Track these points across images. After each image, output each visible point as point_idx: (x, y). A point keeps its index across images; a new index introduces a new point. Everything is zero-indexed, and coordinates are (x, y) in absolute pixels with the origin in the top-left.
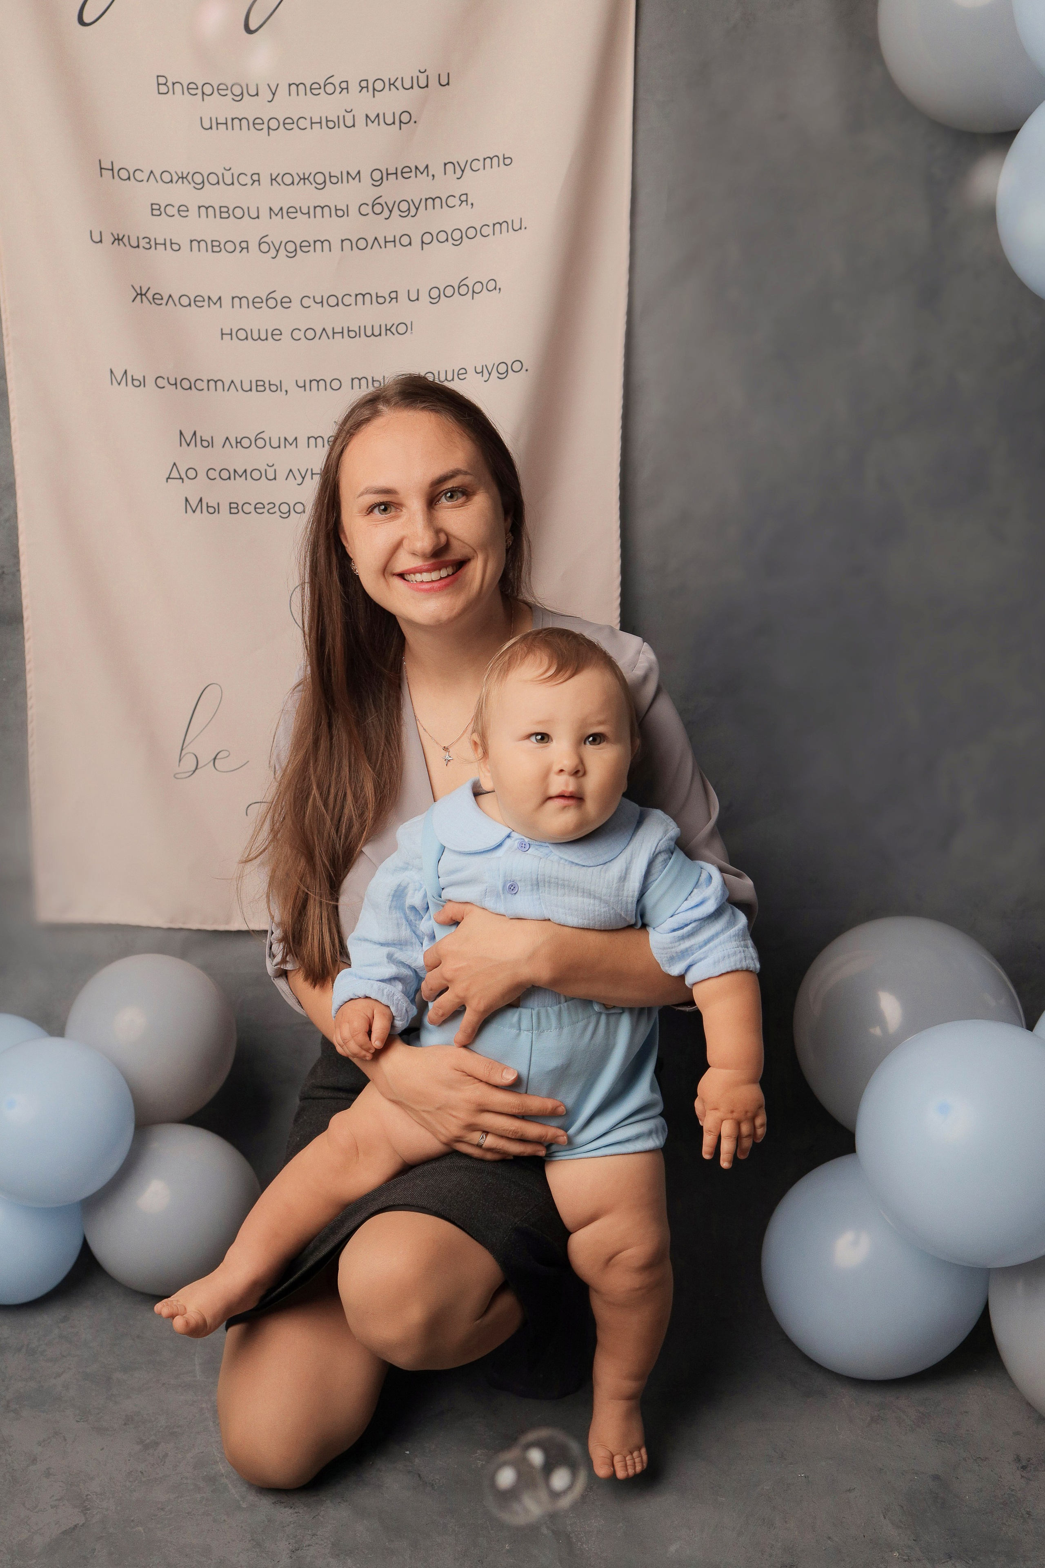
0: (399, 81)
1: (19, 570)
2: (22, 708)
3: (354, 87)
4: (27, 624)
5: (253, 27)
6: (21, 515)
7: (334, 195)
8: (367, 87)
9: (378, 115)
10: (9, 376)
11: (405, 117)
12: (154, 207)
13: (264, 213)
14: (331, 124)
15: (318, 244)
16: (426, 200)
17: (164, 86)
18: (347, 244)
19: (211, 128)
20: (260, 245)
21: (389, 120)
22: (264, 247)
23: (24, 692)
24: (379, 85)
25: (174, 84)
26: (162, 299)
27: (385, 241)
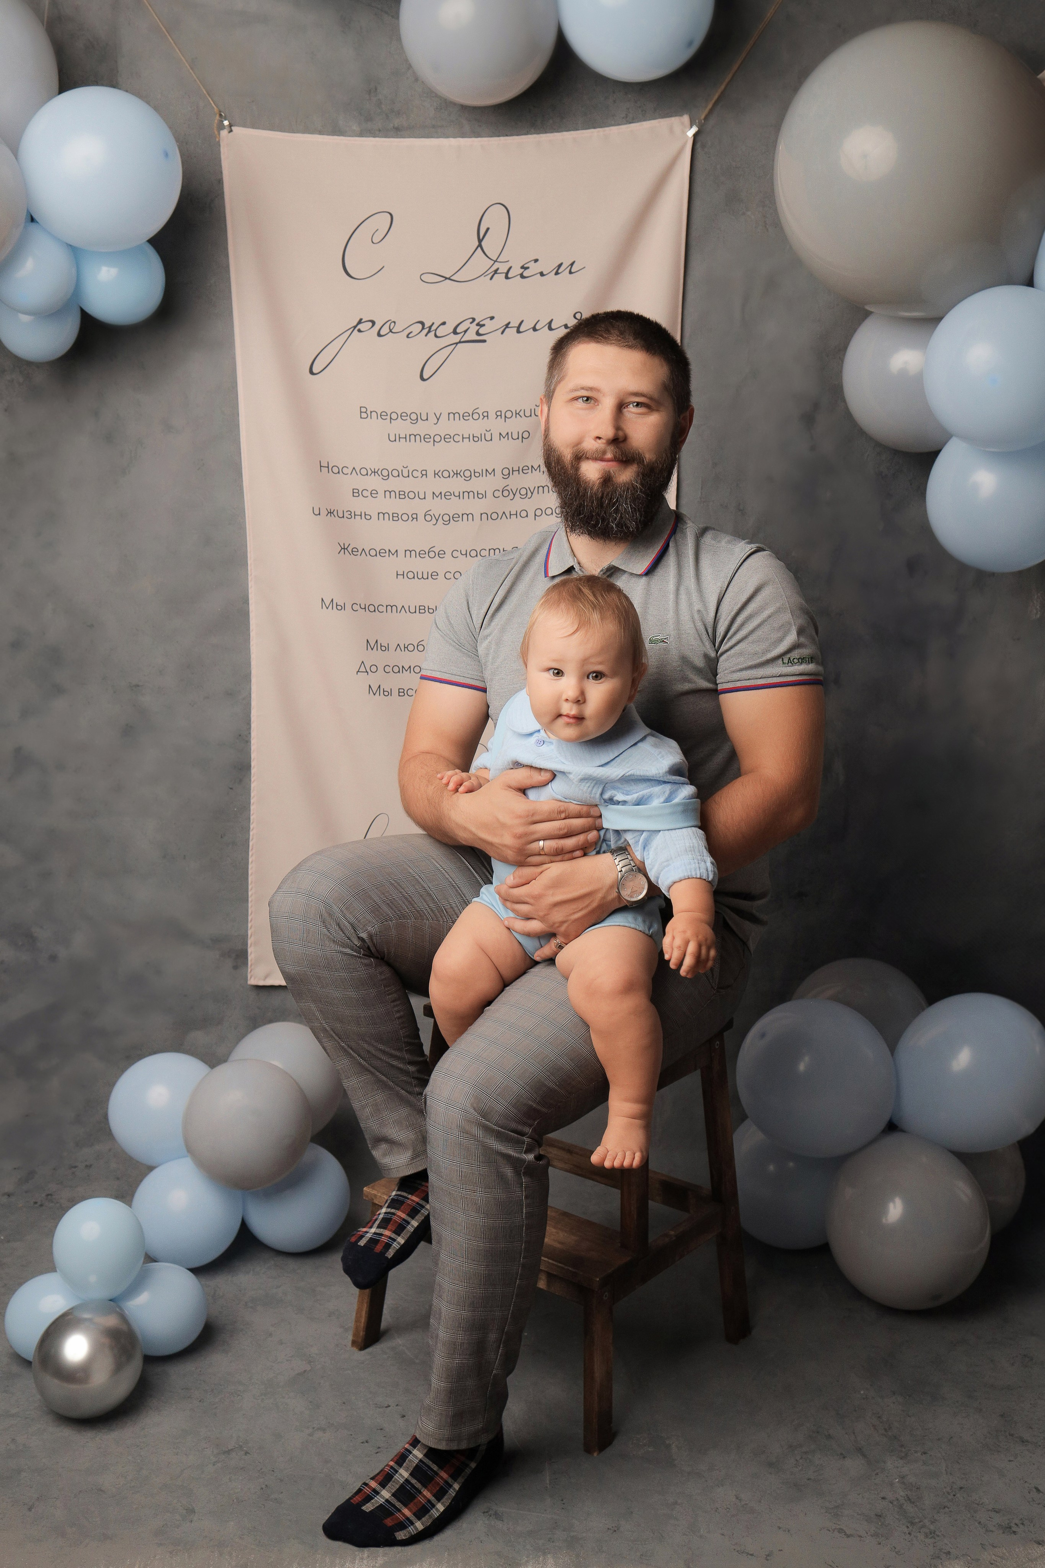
0: (523, 411)
1: (250, 733)
2: (246, 829)
3: (492, 415)
4: (253, 771)
5: (425, 377)
6: (253, 696)
7: (477, 485)
8: (501, 416)
9: (508, 433)
10: (250, 602)
11: (526, 435)
12: (355, 491)
13: (429, 496)
14: (476, 439)
15: (465, 516)
16: (538, 487)
17: (364, 413)
18: (484, 516)
19: (395, 440)
20: (425, 516)
21: (515, 436)
22: (429, 518)
23: (248, 819)
24: (509, 414)
25: (371, 412)
26: (358, 551)
27: (510, 515)
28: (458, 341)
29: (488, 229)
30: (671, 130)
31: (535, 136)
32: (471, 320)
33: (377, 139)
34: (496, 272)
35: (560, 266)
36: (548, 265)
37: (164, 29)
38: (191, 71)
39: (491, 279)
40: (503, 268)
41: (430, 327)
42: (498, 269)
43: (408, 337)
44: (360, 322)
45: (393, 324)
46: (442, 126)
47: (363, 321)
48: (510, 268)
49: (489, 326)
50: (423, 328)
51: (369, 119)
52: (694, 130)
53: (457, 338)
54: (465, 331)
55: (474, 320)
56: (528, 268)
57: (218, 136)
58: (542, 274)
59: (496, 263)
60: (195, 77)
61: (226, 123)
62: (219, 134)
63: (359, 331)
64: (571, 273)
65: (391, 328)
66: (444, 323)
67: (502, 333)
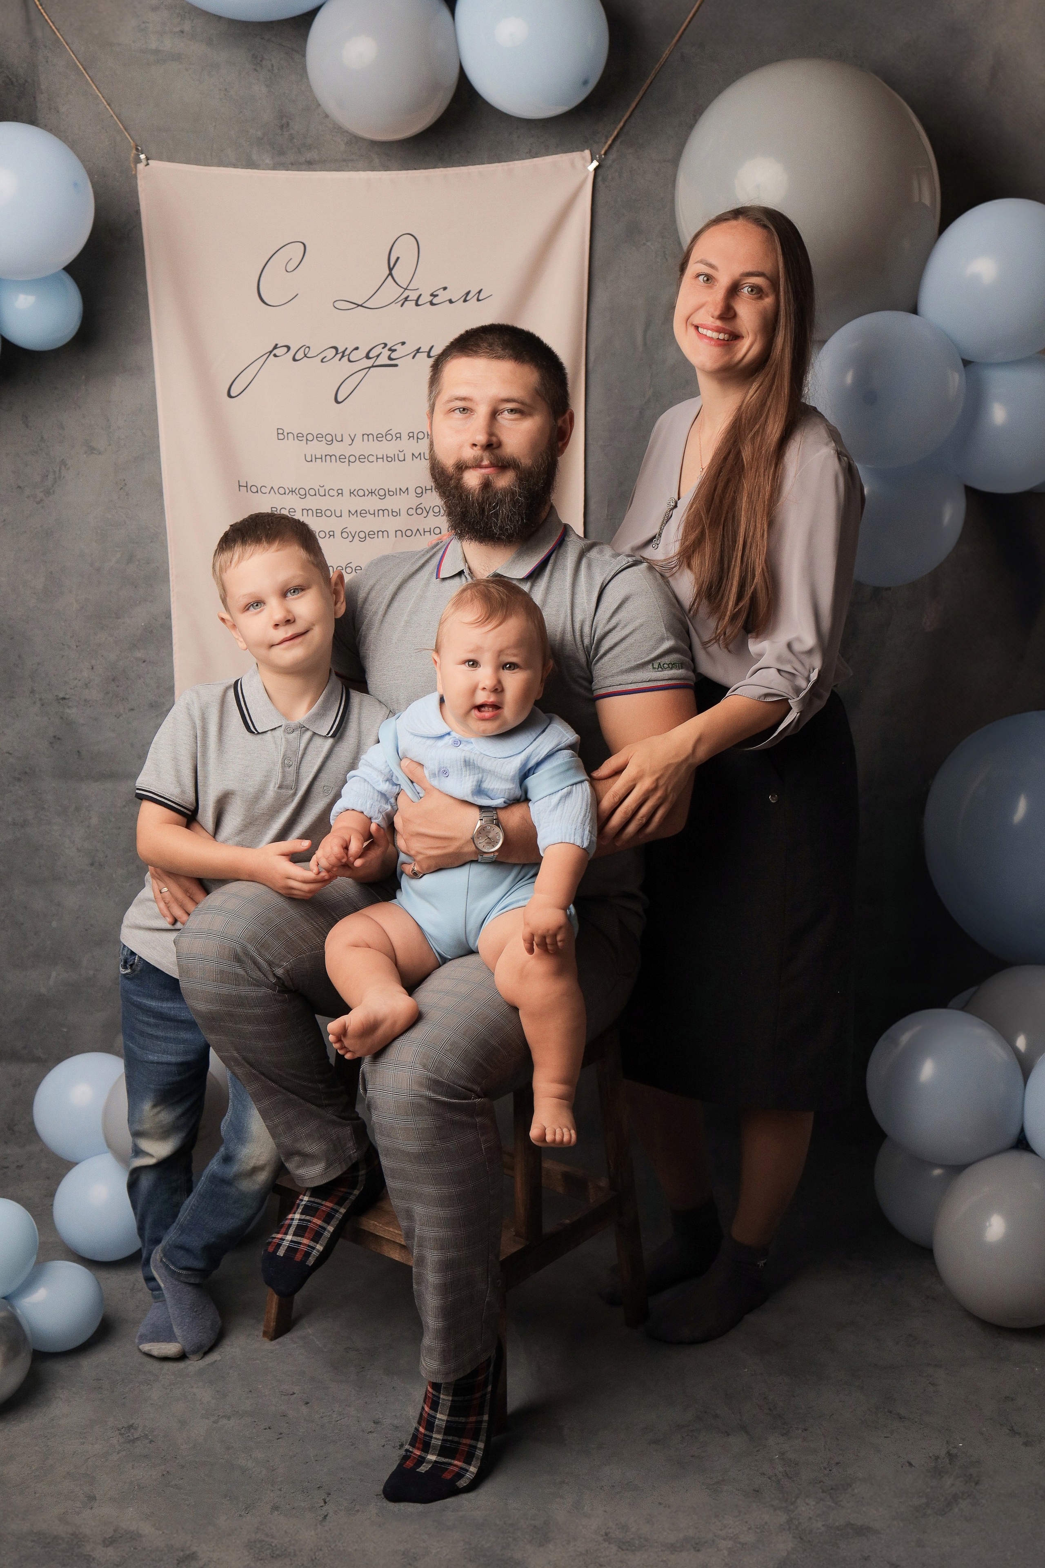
3: (405, 436)
5: (340, 400)
7: (391, 503)
8: (413, 437)
9: (420, 454)
10: (173, 617)
13: (345, 514)
14: (390, 459)
15: (380, 533)
17: (281, 434)
18: (399, 533)
19: (311, 461)
20: (342, 533)
22: (345, 535)
25: (288, 434)
27: (424, 532)
28: (371, 365)
29: (398, 258)
30: (573, 165)
31: (442, 169)
32: (383, 345)
33: (290, 172)
34: (406, 299)
35: (468, 293)
36: (455, 293)
37: (81, 67)
38: (108, 107)
39: (402, 305)
40: (413, 296)
41: (344, 352)
42: (408, 297)
43: (322, 361)
44: (276, 347)
45: (307, 349)
46: (352, 160)
47: (278, 346)
48: (421, 295)
49: (401, 351)
50: (337, 353)
51: (282, 153)
52: (595, 164)
53: (370, 363)
54: (378, 356)
55: (386, 345)
56: (437, 295)
57: (134, 169)
58: (451, 301)
59: (406, 291)
60: (112, 113)
61: (142, 156)
62: (136, 168)
63: (275, 356)
64: (478, 300)
65: (306, 353)
66: (357, 348)
67: (414, 357)
